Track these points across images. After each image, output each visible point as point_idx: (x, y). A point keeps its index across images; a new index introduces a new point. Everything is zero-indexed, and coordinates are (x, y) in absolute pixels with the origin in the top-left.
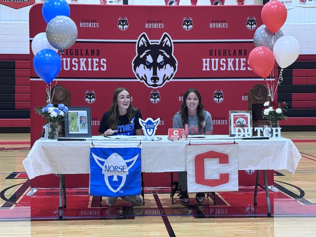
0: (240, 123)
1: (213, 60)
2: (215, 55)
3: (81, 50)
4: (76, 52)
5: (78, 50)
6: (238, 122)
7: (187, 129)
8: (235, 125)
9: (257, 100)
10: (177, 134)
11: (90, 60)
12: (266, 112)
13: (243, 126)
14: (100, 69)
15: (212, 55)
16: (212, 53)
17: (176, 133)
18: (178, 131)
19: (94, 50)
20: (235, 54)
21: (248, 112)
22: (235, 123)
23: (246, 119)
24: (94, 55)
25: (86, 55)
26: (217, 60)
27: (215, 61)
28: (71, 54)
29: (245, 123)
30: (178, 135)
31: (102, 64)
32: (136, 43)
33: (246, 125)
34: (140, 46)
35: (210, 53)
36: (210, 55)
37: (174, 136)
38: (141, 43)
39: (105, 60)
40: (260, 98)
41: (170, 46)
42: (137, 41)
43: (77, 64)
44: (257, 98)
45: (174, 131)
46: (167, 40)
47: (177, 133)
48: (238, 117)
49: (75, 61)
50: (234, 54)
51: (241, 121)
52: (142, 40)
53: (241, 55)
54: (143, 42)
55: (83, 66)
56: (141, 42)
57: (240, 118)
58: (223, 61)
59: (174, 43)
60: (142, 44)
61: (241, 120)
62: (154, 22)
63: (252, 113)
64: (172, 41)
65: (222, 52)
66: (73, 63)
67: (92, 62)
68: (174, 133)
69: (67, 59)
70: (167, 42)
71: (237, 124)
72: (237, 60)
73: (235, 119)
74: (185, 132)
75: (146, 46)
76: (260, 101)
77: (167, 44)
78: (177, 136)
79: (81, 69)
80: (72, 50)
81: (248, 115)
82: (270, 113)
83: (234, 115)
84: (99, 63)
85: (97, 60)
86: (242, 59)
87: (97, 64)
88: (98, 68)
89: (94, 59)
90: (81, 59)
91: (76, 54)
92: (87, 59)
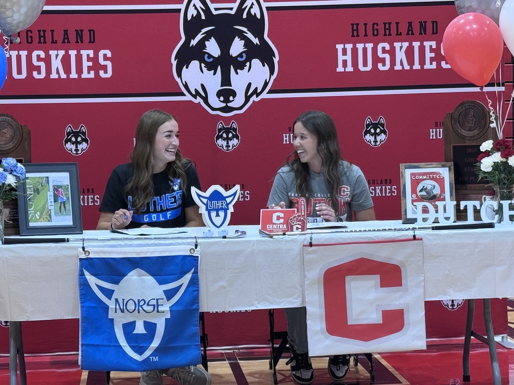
0: (426, 192)
1: (360, 46)
2: (366, 35)
3: (52, 31)
4: (40, 37)
5: (44, 31)
7: (303, 208)
8: (414, 196)
9: (463, 137)
11: (73, 53)
12: (486, 164)
13: (433, 198)
14: (97, 74)
15: (358, 36)
16: (357, 30)
18: (282, 215)
19: (82, 31)
20: (410, 32)
21: (443, 166)
22: (414, 191)
23: (441, 182)
24: (82, 42)
25: (64, 42)
26: (370, 46)
27: (365, 50)
29: (437, 191)
30: (283, 224)
31: (102, 61)
32: (179, 11)
33: (440, 195)
34: (189, 18)
35: (353, 30)
36: (353, 36)
38: (192, 12)
39: (109, 54)
40: (472, 132)
41: (259, 16)
42: (182, 7)
43: (42, 65)
44: (465, 133)
45: (275, 216)
46: (253, 4)
48: (421, 177)
49: (38, 56)
50: (408, 30)
51: (429, 188)
52: (194, 5)
53: (425, 34)
55: (57, 69)
57: (426, 179)
58: (383, 48)
59: (268, 8)
60: (195, 13)
61: (428, 184)
63: (452, 167)
65: (381, 28)
66: (35, 62)
67: (79, 58)
68: (274, 220)
69: (18, 53)
71: (419, 194)
72: (416, 45)
73: (415, 183)
74: (299, 216)
75: (203, 17)
76: (472, 138)
77: (253, 12)
78: (281, 226)
79: (54, 76)
80: (31, 32)
81: (446, 173)
82: (496, 166)
83: (412, 174)
84: (95, 60)
85: (91, 53)
86: (427, 44)
87: (90, 64)
88: (92, 73)
89: (82, 52)
90: (53, 53)
91: (40, 40)
92: (67, 53)
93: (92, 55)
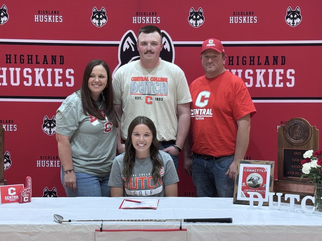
0: (253, 182)
2: (238, 64)
3: (37, 56)
4: (29, 59)
5: (32, 56)
6: (250, 180)
8: (244, 184)
10: (15, 193)
11: (49, 70)
12: (306, 168)
13: (256, 187)
14: (64, 84)
15: (232, 64)
16: (232, 61)
17: (12, 191)
19: (55, 56)
21: (267, 164)
22: (244, 180)
23: (264, 175)
24: (55, 64)
25: (44, 63)
28: (22, 62)
29: (260, 182)
30: (16, 195)
31: (68, 76)
32: (118, 45)
33: (263, 185)
34: (124, 50)
37: (10, 197)
38: (126, 46)
39: (72, 72)
40: (298, 141)
41: (169, 50)
42: (120, 43)
43: (30, 77)
44: (292, 140)
45: (10, 190)
46: (165, 42)
47: (14, 191)
48: (250, 171)
49: (27, 72)
51: (255, 179)
52: (128, 42)
54: (129, 44)
56: (126, 44)
57: (253, 172)
58: (249, 73)
59: (175, 45)
60: (128, 47)
61: (255, 176)
62: (145, 14)
63: (274, 165)
64: (173, 43)
65: (248, 60)
66: (25, 75)
67: (53, 73)
68: (10, 193)
70: (164, 44)
71: (248, 183)
72: (271, 71)
73: (246, 174)
75: (133, 50)
76: (298, 145)
77: (165, 47)
78: (15, 197)
79: (37, 84)
80: (23, 56)
81: (268, 168)
83: (244, 168)
84: (63, 75)
85: (61, 71)
86: (278, 71)
87: (60, 77)
88: (61, 83)
89: (55, 70)
90: (37, 70)
91: (29, 61)
92: (46, 70)
93: (61, 72)
